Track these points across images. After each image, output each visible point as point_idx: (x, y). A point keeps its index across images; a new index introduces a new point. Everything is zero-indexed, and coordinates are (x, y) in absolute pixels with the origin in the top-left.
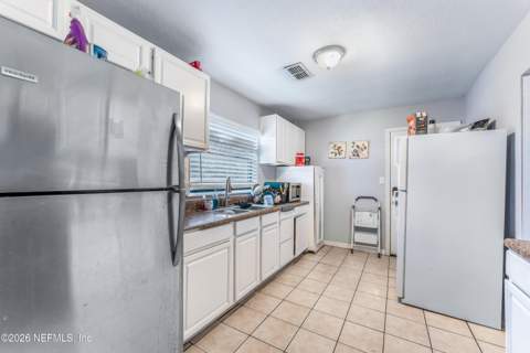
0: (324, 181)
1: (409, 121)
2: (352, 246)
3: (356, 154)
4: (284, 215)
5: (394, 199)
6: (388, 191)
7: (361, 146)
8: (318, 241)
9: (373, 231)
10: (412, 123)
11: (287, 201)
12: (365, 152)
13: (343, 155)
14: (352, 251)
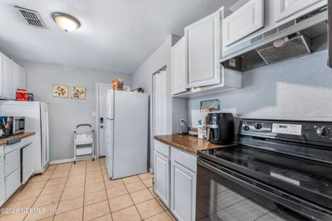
0: (49, 114)
1: (114, 82)
2: (75, 159)
3: (76, 96)
4: (8, 148)
5: (101, 124)
6: (98, 120)
7: (80, 90)
8: (45, 163)
9: (89, 145)
10: (115, 83)
11: (11, 133)
12: (83, 95)
13: (66, 95)
14: (75, 163)
